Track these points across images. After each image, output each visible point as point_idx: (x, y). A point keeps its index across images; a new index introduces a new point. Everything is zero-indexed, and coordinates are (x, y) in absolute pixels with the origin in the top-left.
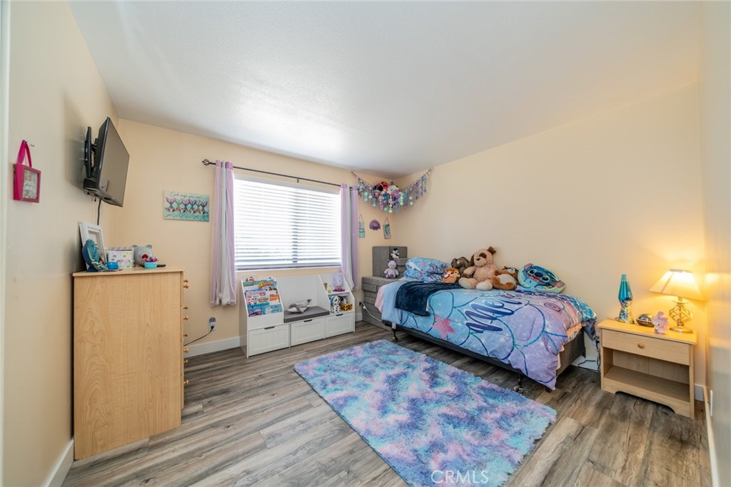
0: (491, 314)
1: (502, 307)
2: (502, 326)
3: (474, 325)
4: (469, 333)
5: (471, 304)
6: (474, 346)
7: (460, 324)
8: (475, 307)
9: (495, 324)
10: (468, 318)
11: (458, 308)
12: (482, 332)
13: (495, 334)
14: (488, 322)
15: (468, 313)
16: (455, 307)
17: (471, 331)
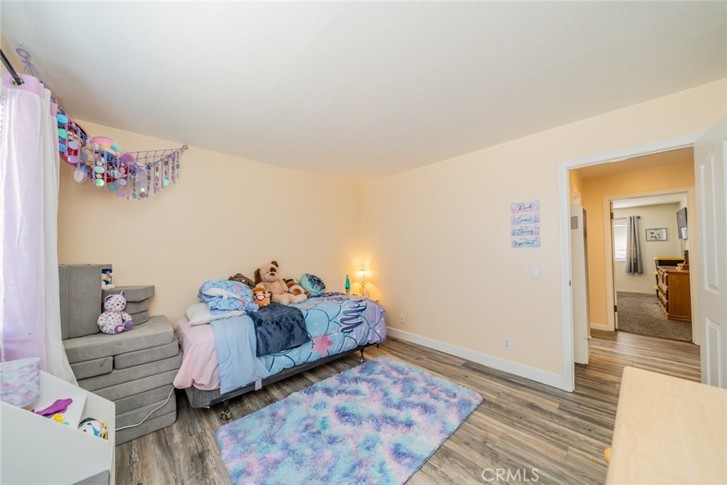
0: (356, 314)
1: (359, 306)
2: (363, 319)
3: (347, 328)
4: (345, 337)
5: (341, 311)
6: (349, 345)
7: (336, 334)
8: (345, 313)
9: (359, 320)
10: (342, 324)
11: (334, 320)
12: (352, 331)
13: (359, 328)
14: (355, 321)
15: (342, 321)
16: (331, 321)
17: (346, 334)
